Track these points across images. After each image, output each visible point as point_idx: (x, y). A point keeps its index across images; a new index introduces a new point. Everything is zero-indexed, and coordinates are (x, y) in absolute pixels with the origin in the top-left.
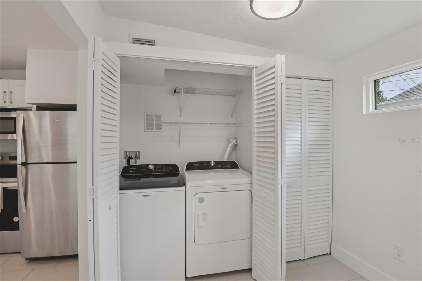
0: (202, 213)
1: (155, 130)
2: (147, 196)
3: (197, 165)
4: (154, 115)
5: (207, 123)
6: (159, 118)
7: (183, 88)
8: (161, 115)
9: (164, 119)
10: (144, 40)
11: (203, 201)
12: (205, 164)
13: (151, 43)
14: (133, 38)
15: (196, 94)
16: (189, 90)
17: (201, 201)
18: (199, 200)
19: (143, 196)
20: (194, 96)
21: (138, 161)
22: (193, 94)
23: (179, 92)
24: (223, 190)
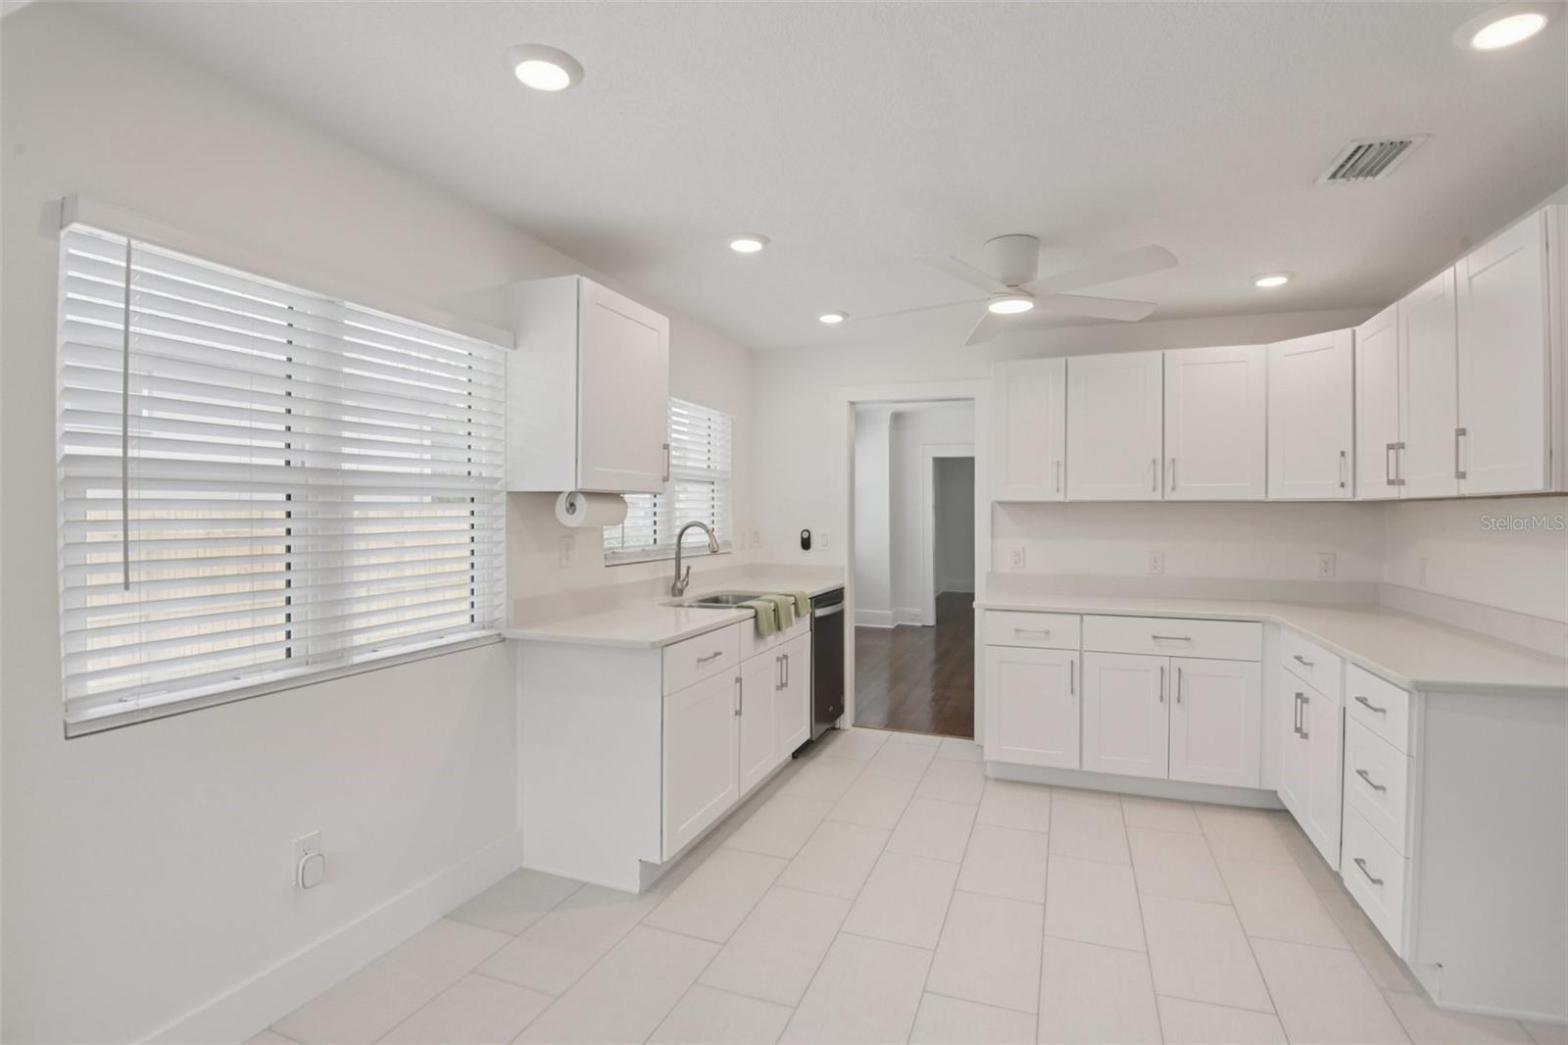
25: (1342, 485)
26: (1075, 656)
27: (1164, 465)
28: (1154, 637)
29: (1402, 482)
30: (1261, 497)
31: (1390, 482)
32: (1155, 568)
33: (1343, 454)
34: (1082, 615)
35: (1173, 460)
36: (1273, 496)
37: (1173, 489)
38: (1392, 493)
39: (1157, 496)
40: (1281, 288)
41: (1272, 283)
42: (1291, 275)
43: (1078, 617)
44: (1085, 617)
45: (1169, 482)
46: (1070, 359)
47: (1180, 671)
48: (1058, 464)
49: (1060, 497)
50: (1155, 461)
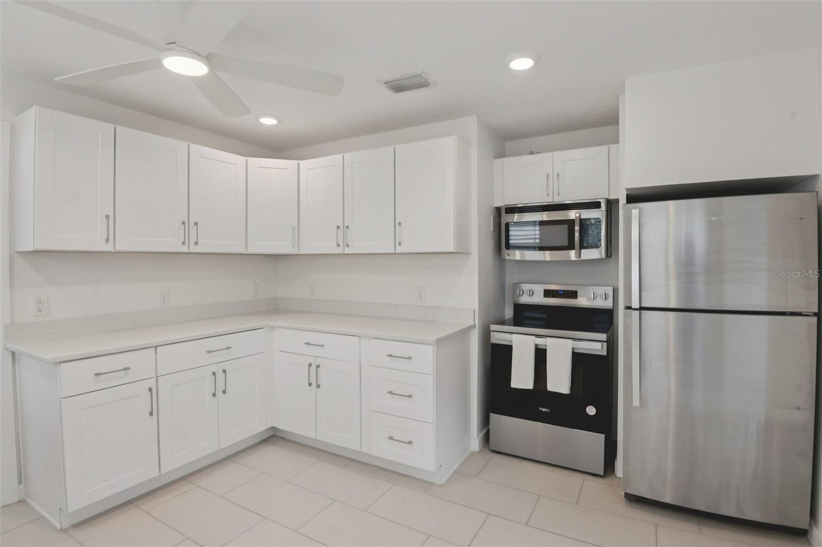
26: (152, 383)
28: (207, 351)
29: (347, 246)
30: (244, 251)
31: (337, 246)
34: (156, 347)
35: (196, 223)
36: (251, 250)
37: (196, 244)
38: (339, 251)
39: (184, 249)
40: (275, 125)
43: (153, 350)
44: (158, 349)
45: (193, 240)
46: (118, 128)
47: (224, 371)
48: (107, 217)
49: (109, 248)
50: (183, 223)
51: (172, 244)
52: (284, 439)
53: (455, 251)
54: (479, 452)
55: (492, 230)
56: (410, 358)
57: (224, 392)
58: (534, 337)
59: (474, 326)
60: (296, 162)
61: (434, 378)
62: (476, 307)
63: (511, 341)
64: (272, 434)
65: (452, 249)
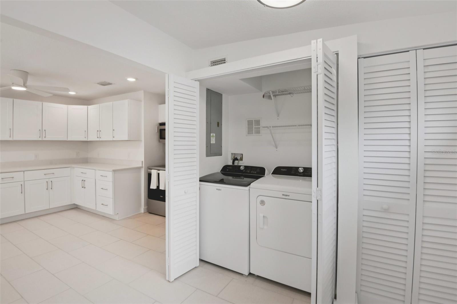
0: (263, 216)
1: (255, 134)
2: (219, 190)
3: (284, 170)
4: (254, 121)
5: (296, 126)
6: (258, 122)
7: (271, 92)
8: (260, 120)
9: (263, 124)
10: (218, 61)
11: (264, 204)
12: (294, 170)
13: (223, 61)
14: (211, 62)
15: (294, 95)
16: (276, 93)
17: (262, 204)
18: (261, 202)
19: (217, 189)
20: (292, 97)
21: (240, 162)
22: (291, 95)
23: (276, 96)
24: (284, 197)
25: (85, 138)
26: (22, 183)
27: (42, 131)
28: (45, 174)
29: (100, 138)
30: (66, 139)
31: (98, 138)
32: (36, 158)
33: (85, 131)
34: (24, 171)
35: (45, 130)
36: (69, 139)
37: (45, 137)
38: (98, 139)
39: (41, 139)
40: (75, 94)
41: (72, 93)
42: (77, 93)
43: (23, 172)
44: (25, 172)
45: (44, 136)
46: (14, 99)
47: (51, 181)
48: (10, 129)
49: (11, 139)
50: (40, 130)
51: (36, 138)
52: (79, 208)
53: (129, 140)
54: (144, 213)
55: (156, 131)
56: (106, 176)
57: (51, 189)
58: (157, 170)
59: (142, 167)
60: (86, 107)
61: (112, 183)
62: (143, 160)
63: (151, 172)
64: (76, 207)
65: (127, 139)
